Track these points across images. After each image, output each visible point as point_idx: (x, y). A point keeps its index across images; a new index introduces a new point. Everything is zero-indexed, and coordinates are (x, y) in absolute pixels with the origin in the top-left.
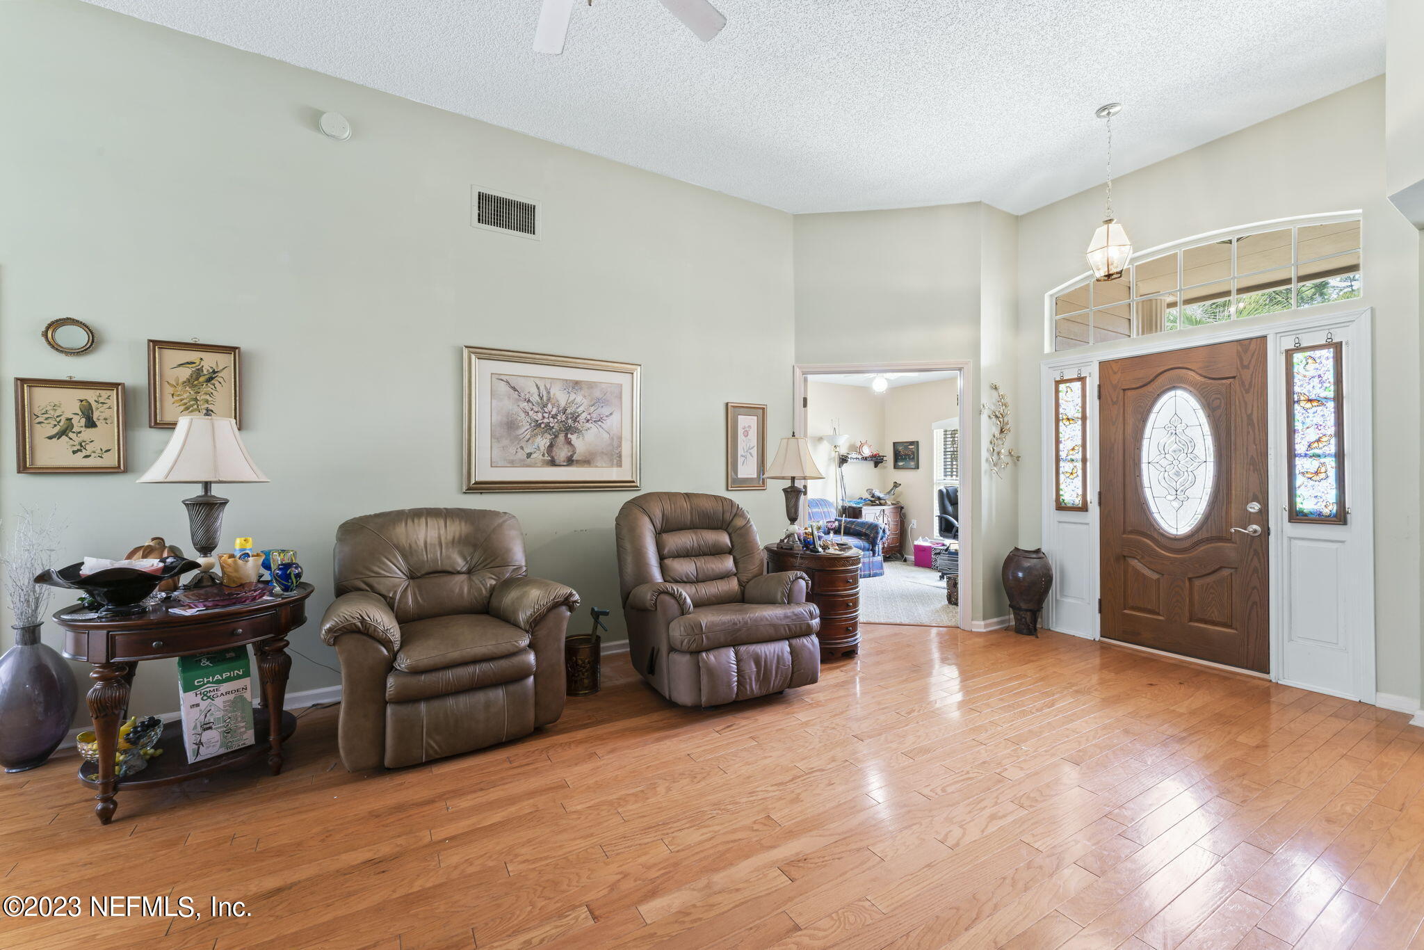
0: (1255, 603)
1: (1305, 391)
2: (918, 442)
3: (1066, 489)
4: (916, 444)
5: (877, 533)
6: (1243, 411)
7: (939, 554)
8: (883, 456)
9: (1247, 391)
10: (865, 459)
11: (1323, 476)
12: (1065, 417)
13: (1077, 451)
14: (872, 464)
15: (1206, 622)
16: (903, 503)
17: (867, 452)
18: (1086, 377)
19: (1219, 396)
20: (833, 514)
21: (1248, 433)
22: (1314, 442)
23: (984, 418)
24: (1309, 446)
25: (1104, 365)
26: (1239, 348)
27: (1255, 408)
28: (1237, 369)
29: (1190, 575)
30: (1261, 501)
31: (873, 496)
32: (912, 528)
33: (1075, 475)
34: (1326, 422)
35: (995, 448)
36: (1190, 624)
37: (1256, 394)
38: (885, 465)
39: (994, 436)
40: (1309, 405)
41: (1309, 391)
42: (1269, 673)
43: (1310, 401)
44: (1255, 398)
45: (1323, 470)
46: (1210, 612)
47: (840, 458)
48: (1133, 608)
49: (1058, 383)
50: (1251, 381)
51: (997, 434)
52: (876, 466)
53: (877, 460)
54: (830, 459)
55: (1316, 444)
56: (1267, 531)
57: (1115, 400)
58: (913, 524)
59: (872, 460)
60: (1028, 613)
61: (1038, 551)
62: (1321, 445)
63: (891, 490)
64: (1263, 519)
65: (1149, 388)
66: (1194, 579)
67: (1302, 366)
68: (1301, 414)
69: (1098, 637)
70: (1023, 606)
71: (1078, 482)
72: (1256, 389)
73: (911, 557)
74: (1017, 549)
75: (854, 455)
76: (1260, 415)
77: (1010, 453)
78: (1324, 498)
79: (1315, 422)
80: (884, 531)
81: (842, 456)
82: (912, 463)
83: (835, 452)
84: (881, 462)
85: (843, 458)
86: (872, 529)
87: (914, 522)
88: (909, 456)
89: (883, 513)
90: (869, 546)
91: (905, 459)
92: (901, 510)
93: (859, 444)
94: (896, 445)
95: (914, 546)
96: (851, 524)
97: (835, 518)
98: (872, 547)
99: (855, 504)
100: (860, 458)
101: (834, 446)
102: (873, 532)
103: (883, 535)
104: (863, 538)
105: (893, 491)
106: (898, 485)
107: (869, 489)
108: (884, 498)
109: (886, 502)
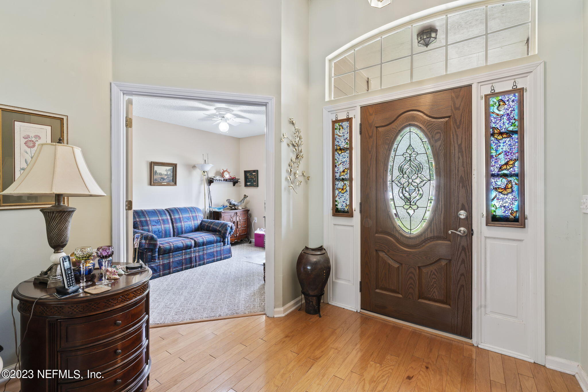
0: (462, 286)
1: (498, 126)
2: (257, 171)
3: (339, 200)
4: (257, 172)
5: (226, 230)
6: (456, 142)
8: (238, 179)
9: (458, 128)
10: (226, 180)
11: (509, 190)
12: (338, 148)
13: (346, 173)
14: (231, 183)
15: (430, 300)
16: (248, 208)
17: (227, 176)
18: (352, 118)
19: (439, 131)
20: (200, 216)
21: (459, 158)
22: (504, 165)
23: (284, 145)
24: (500, 168)
25: (364, 109)
26: (453, 95)
27: (464, 140)
28: (452, 110)
29: (420, 265)
30: (467, 210)
31: (230, 204)
32: (254, 223)
33: (345, 190)
34: (512, 150)
35: (292, 169)
36: (420, 300)
37: (464, 129)
38: (239, 184)
39: (292, 160)
40: (500, 137)
41: (500, 126)
42: (471, 338)
43: (501, 134)
44: (464, 132)
45: (510, 186)
46: (433, 292)
47: (209, 180)
48: (382, 289)
49: (334, 122)
50: (461, 119)
51: (294, 160)
52: (234, 185)
53: (234, 181)
54: (202, 180)
55: (505, 167)
56: (470, 233)
57: (370, 135)
58: (256, 220)
59: (230, 181)
60: (314, 298)
61: (321, 249)
62: (508, 167)
64: (468, 223)
65: (393, 125)
66: (421, 268)
67: (496, 107)
68: (494, 144)
69: (359, 310)
70: (311, 293)
71: (347, 196)
72: (464, 125)
73: (253, 240)
74: (307, 248)
75: (218, 178)
76: (467, 145)
77: (303, 174)
78: (510, 207)
79: (504, 150)
80: (231, 228)
81: (210, 178)
82: (255, 184)
83: (205, 176)
84: (237, 183)
85: (211, 180)
86: (223, 227)
87: (256, 219)
88: (253, 179)
89: (236, 214)
90: (221, 239)
91: (251, 180)
92: (248, 212)
93: (222, 171)
94: (246, 172)
95: (255, 233)
96: (211, 224)
97: (201, 220)
98: (223, 239)
99: (218, 210)
100: (222, 180)
101: (204, 172)
102: (224, 229)
103: (231, 230)
104: (217, 233)
105: (243, 200)
106: (246, 197)
107: (228, 200)
108: (237, 205)
109: (238, 208)
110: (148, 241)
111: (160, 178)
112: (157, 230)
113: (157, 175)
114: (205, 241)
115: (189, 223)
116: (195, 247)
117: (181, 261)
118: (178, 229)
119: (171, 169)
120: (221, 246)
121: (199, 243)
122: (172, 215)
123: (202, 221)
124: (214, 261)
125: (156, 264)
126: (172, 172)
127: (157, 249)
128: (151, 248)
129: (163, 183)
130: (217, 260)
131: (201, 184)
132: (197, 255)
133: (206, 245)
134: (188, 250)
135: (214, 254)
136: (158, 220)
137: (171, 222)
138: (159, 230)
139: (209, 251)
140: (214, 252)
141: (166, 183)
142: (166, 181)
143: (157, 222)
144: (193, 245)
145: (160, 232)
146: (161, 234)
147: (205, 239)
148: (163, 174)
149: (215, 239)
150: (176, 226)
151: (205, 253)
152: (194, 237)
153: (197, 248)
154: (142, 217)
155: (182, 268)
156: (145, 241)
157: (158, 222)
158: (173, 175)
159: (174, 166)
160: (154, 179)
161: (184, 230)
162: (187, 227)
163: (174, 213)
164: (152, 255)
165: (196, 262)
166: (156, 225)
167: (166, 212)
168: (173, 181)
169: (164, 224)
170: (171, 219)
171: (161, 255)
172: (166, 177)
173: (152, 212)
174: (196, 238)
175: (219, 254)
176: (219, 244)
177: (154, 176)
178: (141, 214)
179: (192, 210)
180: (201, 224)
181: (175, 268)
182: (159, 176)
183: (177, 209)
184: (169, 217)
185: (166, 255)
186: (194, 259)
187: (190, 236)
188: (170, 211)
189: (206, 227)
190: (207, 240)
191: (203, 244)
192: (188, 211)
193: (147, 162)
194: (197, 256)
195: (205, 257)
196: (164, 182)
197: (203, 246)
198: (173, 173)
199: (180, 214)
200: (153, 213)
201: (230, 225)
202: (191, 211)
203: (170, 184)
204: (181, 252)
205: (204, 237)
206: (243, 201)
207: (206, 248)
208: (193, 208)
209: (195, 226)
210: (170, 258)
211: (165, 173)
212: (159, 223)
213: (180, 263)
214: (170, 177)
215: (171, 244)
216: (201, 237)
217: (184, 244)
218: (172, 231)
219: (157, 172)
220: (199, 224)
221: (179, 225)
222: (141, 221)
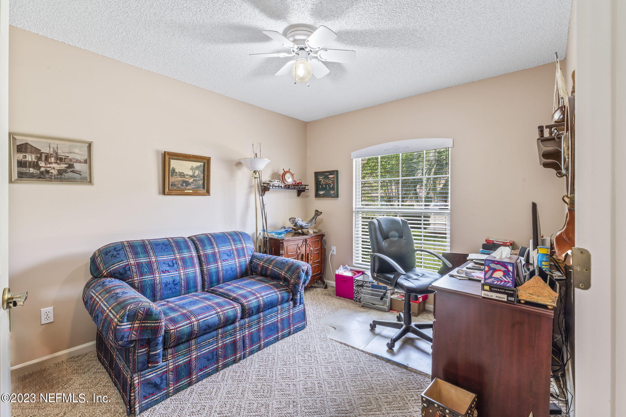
2: (337, 171)
4: (336, 173)
5: (299, 278)
7: (362, 286)
8: (305, 185)
10: (288, 187)
14: (295, 192)
16: (324, 231)
17: (289, 180)
20: (250, 247)
31: (295, 226)
32: (333, 255)
38: (307, 194)
47: (262, 186)
52: (299, 195)
53: (299, 188)
54: (251, 187)
58: (335, 250)
59: (294, 189)
63: (313, 218)
73: (332, 283)
75: (276, 183)
81: (264, 183)
82: (332, 192)
83: (256, 179)
84: (304, 191)
85: (265, 186)
86: (293, 273)
87: (334, 248)
88: (329, 185)
89: (306, 243)
90: (289, 296)
91: (326, 188)
92: (322, 238)
93: (281, 172)
94: (317, 174)
95: (336, 274)
96: (270, 264)
97: (251, 254)
98: (293, 295)
99: (277, 236)
100: (283, 186)
101: (254, 172)
102: (294, 277)
103: (306, 278)
104: (281, 283)
105: (315, 219)
106: (319, 213)
107: (292, 218)
108: (306, 227)
109: (308, 231)
110: (137, 322)
111: (181, 182)
112: (171, 280)
113: (176, 175)
114: (262, 302)
115: (231, 262)
116: (242, 318)
117: (215, 353)
118: (210, 275)
119: (200, 166)
120: (289, 310)
121: (250, 309)
122: (200, 248)
123: (253, 257)
124: (277, 340)
125: (159, 372)
126: (202, 171)
127: (161, 339)
128: (145, 339)
129: (186, 191)
130: (283, 337)
131: (250, 193)
132: (247, 333)
133: (262, 311)
134: (230, 327)
135: (277, 327)
136: (173, 261)
137: (198, 261)
138: (174, 281)
139: (268, 322)
140: (277, 322)
141: (191, 191)
142: (192, 186)
143: (171, 265)
144: (239, 315)
145: (176, 284)
146: (178, 287)
147: (261, 298)
148: (187, 175)
149: (280, 296)
150: (208, 270)
151: (261, 326)
152: (240, 295)
153: (247, 320)
154: (141, 256)
155: (218, 367)
156: (132, 324)
157: (173, 264)
158: (204, 177)
159: (206, 162)
160: (170, 184)
161: (221, 275)
162: (227, 271)
163: (203, 246)
164: (149, 351)
165: (244, 347)
166: (168, 271)
167: (190, 243)
168: (204, 188)
169: (185, 268)
170: (199, 257)
171: (171, 348)
172: (191, 181)
173: (163, 244)
174: (245, 297)
175: (286, 325)
176: (286, 305)
177: (170, 178)
178: (139, 250)
179: (236, 237)
180: (251, 262)
181: (201, 370)
182: (180, 179)
183: (210, 236)
184: (194, 254)
185: (182, 346)
186: (240, 344)
187: (233, 292)
188: (197, 242)
189: (259, 269)
190: (266, 300)
191: (259, 309)
192: (229, 239)
193: (158, 152)
194: (247, 336)
195: (262, 334)
196: (187, 188)
197: (258, 313)
198: (204, 174)
199: (215, 246)
200: (164, 247)
201: (305, 268)
202: (234, 240)
203: (198, 192)
204: (214, 333)
205: (259, 296)
206: (314, 221)
207: (264, 316)
208: (236, 233)
209: (240, 266)
210: (190, 351)
211: (191, 173)
212: (176, 265)
213: (213, 358)
214: (199, 180)
215: (194, 319)
216: (254, 294)
217: (222, 317)
218: (199, 279)
219: (176, 171)
220: (248, 262)
221: (212, 267)
222: (138, 264)
